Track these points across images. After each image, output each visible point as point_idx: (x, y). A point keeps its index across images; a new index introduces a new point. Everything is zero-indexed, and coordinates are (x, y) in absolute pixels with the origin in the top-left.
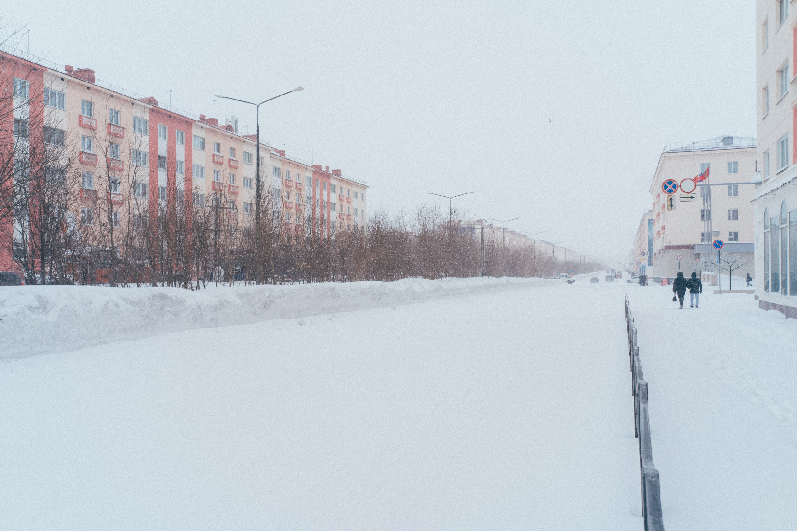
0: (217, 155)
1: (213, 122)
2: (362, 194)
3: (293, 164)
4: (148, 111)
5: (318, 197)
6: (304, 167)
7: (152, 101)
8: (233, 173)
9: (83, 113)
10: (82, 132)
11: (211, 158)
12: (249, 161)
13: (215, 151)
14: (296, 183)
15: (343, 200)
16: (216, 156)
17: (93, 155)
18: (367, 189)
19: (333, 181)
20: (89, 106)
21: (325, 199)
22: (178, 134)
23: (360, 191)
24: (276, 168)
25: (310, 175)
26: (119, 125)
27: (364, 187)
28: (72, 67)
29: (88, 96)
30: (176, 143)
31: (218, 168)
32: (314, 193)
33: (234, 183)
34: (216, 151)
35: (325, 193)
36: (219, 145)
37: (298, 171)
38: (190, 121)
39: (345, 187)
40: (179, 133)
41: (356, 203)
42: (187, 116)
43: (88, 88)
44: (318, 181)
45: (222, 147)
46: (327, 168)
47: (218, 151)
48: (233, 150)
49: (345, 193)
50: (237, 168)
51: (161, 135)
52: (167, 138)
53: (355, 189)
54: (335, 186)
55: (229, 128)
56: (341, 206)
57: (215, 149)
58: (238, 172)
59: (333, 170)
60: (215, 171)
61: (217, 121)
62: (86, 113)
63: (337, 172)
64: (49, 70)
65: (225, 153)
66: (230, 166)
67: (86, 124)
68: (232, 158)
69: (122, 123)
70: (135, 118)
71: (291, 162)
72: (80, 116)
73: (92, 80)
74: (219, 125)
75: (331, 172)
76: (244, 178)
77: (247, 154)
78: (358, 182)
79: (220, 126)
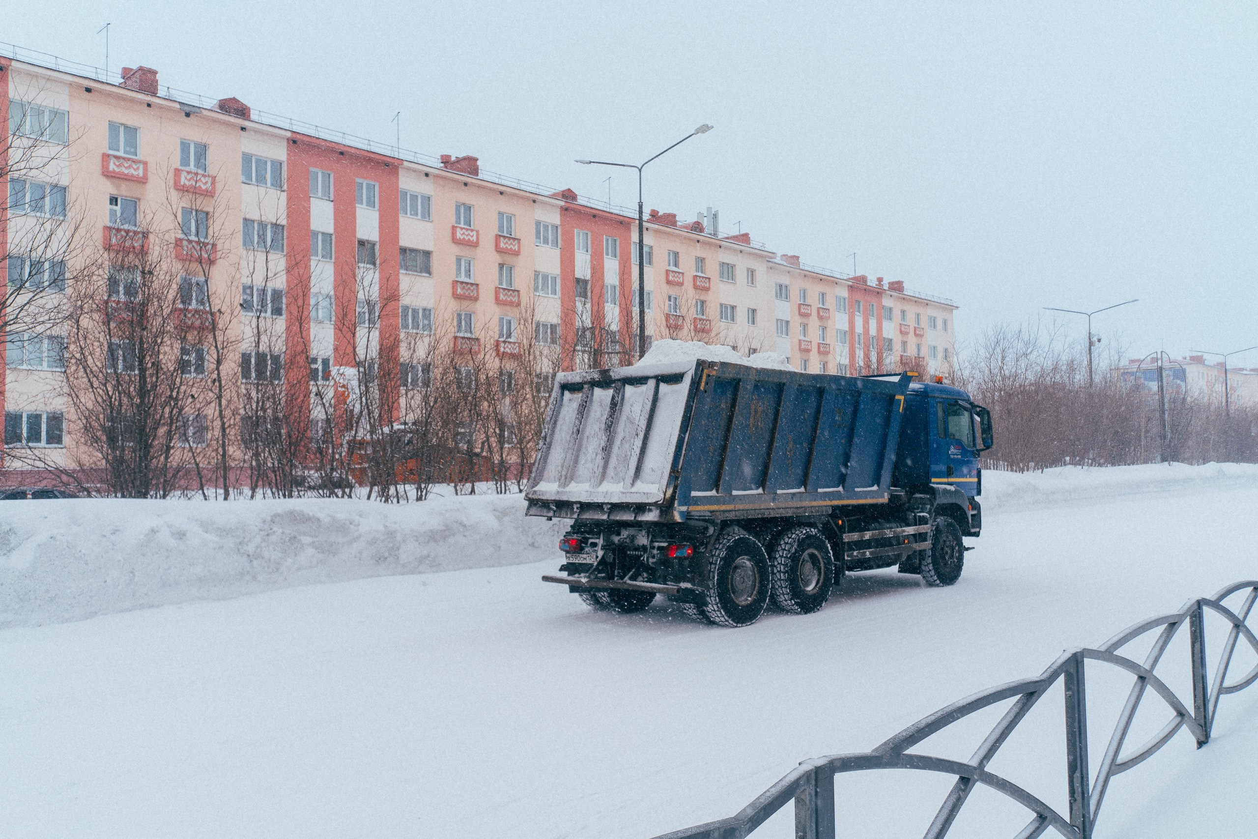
0: (673, 272)
1: (669, 220)
2: (945, 323)
3: (813, 278)
4: (558, 211)
5: (859, 329)
6: (834, 282)
7: (568, 195)
8: (702, 298)
9: (458, 222)
10: (455, 250)
11: (664, 276)
12: (730, 278)
13: (669, 265)
14: (819, 308)
15: (907, 333)
16: (671, 273)
17: (472, 284)
18: (954, 311)
19: (887, 302)
20: (465, 211)
21: (873, 331)
22: (607, 243)
23: (940, 315)
24: (781, 286)
25: (844, 293)
26: (513, 236)
27: (949, 308)
28: (449, 156)
29: (465, 197)
30: (605, 256)
31: (674, 291)
32: (852, 323)
33: (703, 315)
34: (671, 264)
35: (873, 323)
36: (676, 254)
37: (821, 288)
38: (626, 219)
39: (911, 311)
40: (610, 242)
41: (932, 338)
42: (621, 213)
43: (466, 184)
44: (859, 302)
45: (681, 257)
46: (880, 280)
47: (676, 265)
48: (700, 261)
49: (911, 321)
50: (707, 289)
51: (581, 245)
52: (590, 250)
53: (930, 312)
54: (891, 309)
55: (697, 227)
56: (904, 343)
57: (669, 260)
58: (709, 297)
59: (889, 283)
60: (670, 297)
61: (674, 216)
62: (462, 222)
63: (897, 286)
64: (406, 164)
65: (688, 267)
66: (696, 287)
67: (462, 238)
68: (700, 274)
69: (516, 233)
70: (538, 223)
71: (808, 273)
72: (454, 228)
73: (475, 171)
74: (679, 224)
75: (886, 287)
76: (721, 305)
77: (725, 267)
78: (936, 300)
79: (681, 227)
